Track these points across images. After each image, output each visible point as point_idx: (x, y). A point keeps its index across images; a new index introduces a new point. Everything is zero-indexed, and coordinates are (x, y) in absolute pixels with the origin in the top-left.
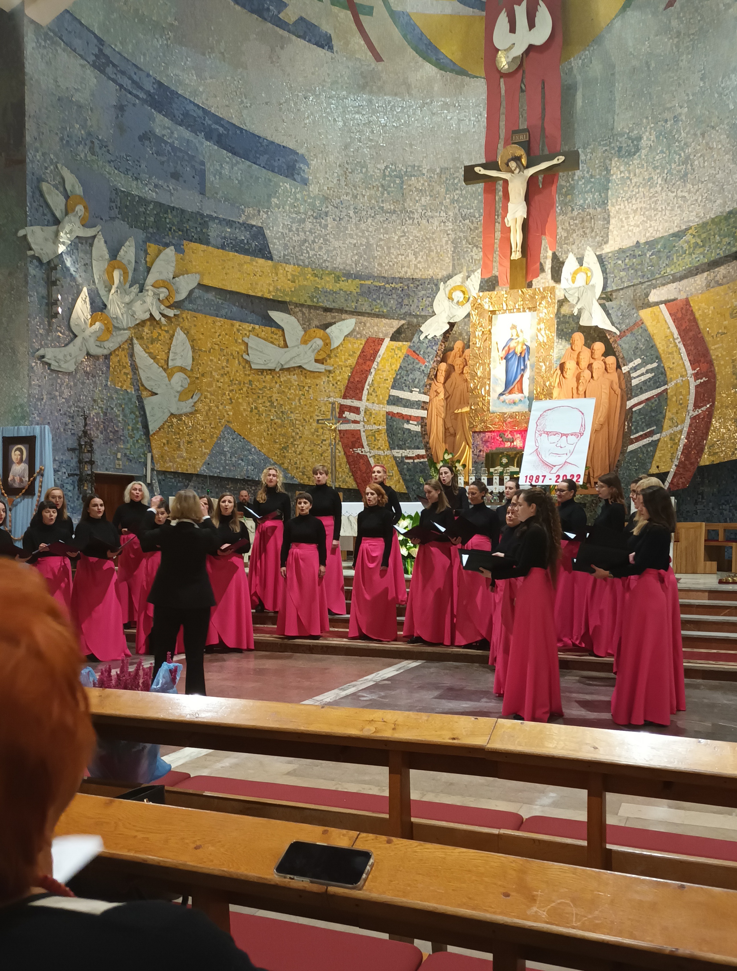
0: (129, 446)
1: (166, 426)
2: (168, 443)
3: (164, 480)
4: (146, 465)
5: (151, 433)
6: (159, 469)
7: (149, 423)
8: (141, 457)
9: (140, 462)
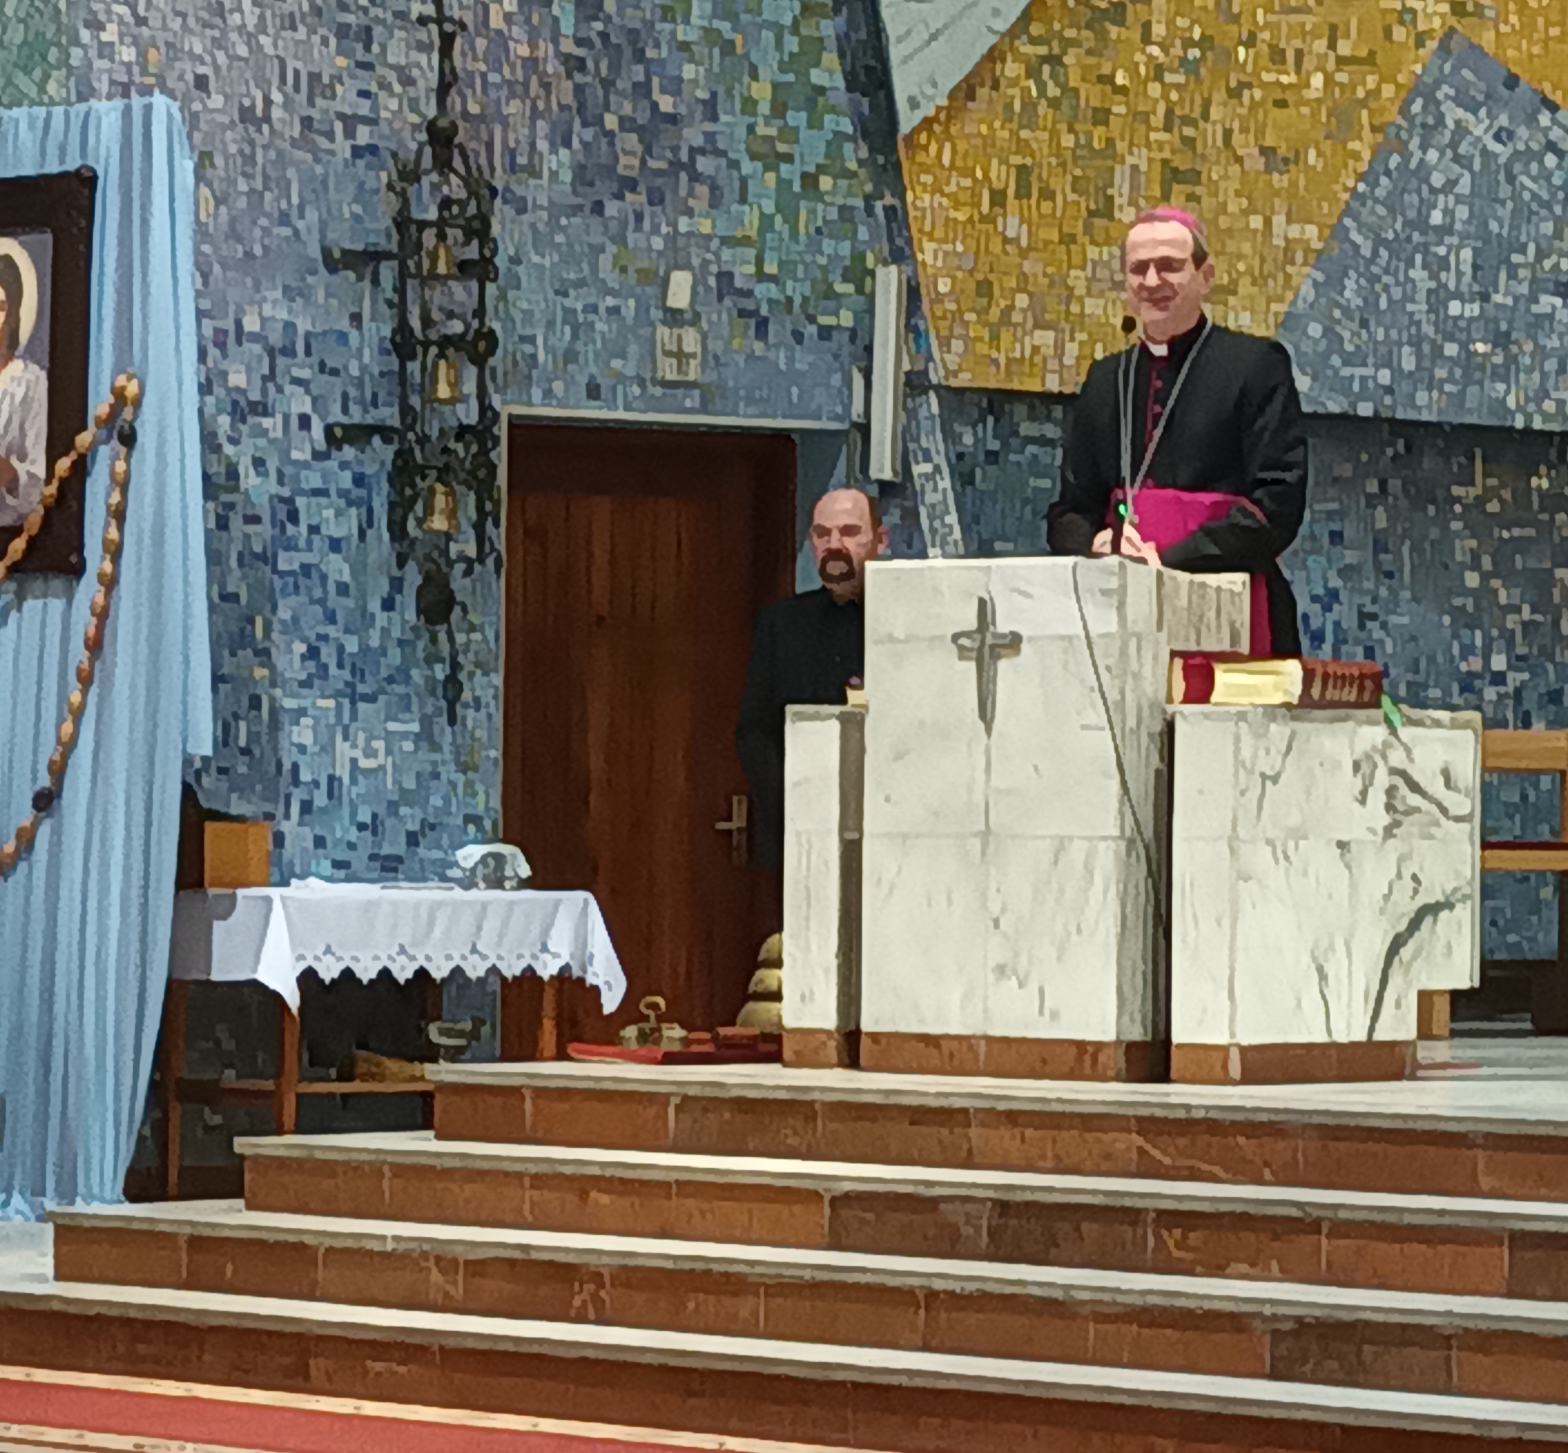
0: (751, 221)
1: (1012, 69)
2: (1023, 192)
3: (993, 458)
4: (869, 349)
5: (907, 121)
6: (963, 380)
7: (895, 53)
8: (830, 294)
9: (825, 333)
